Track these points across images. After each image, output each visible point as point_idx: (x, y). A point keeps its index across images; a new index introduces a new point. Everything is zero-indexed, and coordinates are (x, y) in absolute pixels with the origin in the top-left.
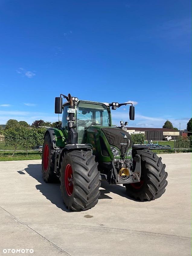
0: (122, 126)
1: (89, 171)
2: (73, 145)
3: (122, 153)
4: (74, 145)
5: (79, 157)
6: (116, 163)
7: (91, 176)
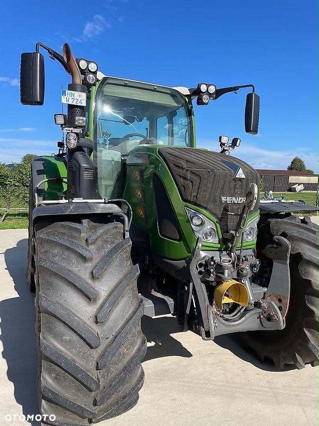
0: (224, 151)
1: (100, 302)
2: (61, 201)
3: (225, 230)
4: (64, 201)
5: (68, 248)
6: (206, 265)
7: (109, 323)
